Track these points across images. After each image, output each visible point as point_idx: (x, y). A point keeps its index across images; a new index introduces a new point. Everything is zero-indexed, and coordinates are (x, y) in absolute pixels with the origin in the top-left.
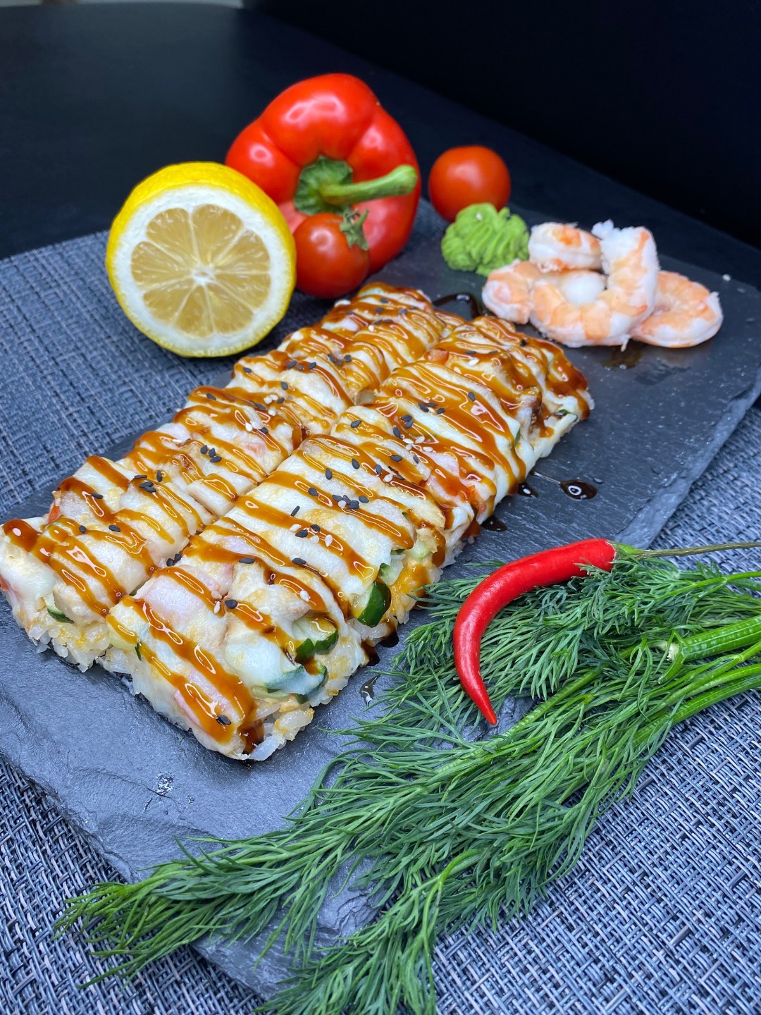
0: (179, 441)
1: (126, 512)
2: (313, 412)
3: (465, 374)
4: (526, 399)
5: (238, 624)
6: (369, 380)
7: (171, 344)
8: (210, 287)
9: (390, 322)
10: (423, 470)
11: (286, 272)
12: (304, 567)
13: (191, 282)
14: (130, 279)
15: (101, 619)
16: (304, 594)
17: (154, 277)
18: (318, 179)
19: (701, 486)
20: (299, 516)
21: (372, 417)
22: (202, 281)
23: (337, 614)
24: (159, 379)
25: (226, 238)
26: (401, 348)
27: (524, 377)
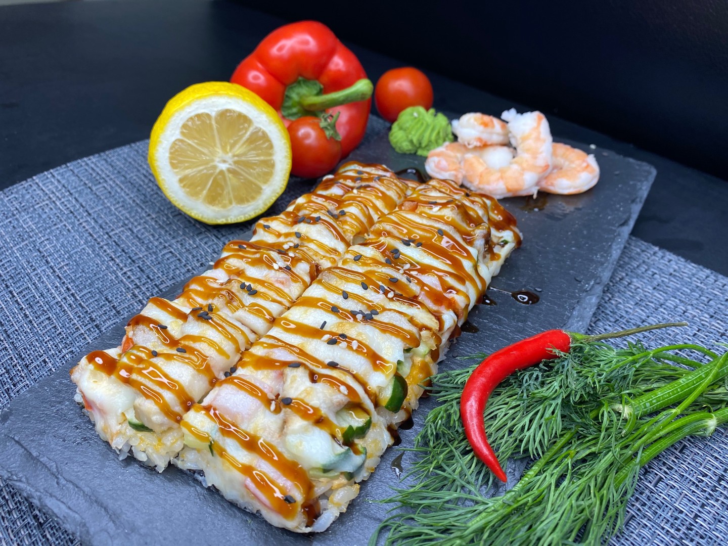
0: (222, 281)
1: (188, 337)
2: (322, 253)
3: (430, 217)
4: (479, 232)
5: (294, 418)
6: (360, 227)
7: (200, 215)
8: (229, 170)
9: (369, 186)
10: (415, 288)
11: (286, 157)
12: (337, 368)
13: (215, 167)
14: (169, 167)
15: (176, 425)
16: (343, 388)
17: (186, 165)
18: (298, 94)
19: (607, 290)
20: (326, 328)
21: (369, 252)
22: (223, 167)
23: (369, 404)
24: (191, 242)
25: (240, 134)
26: (379, 204)
27: (473, 217)
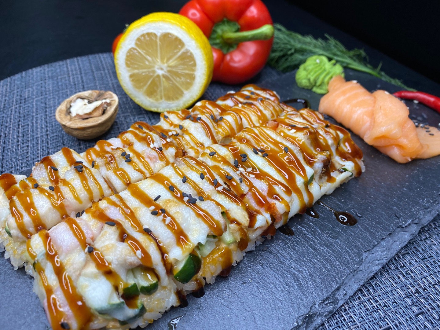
2: (192, 144)
3: (286, 137)
4: (320, 157)
6: (230, 132)
8: (164, 76)
9: (252, 104)
10: (244, 188)
13: (154, 72)
14: (124, 66)
17: (136, 66)
19: (427, 231)
20: (158, 202)
21: (223, 151)
22: (160, 72)
25: (175, 51)
26: (254, 118)
27: (323, 145)
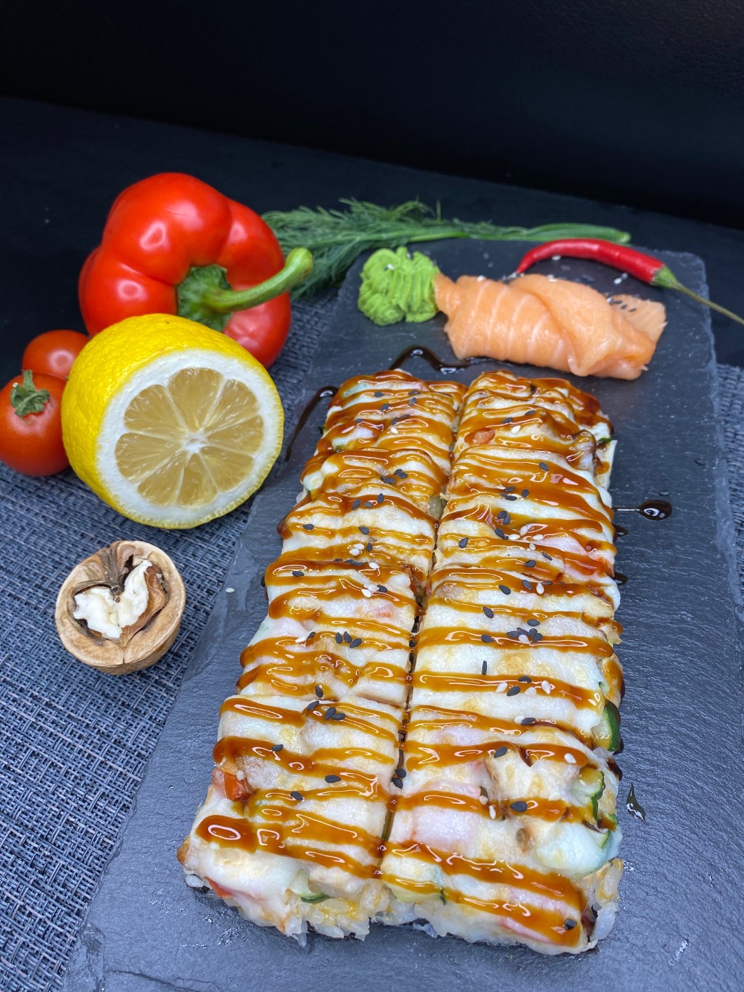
0: (302, 640)
1: (322, 753)
2: (406, 546)
3: (517, 445)
5: (535, 823)
6: (431, 487)
9: (407, 416)
10: (557, 564)
13: (184, 454)
14: (119, 477)
15: (374, 881)
16: (568, 757)
17: (144, 465)
20: (491, 671)
21: (469, 528)
22: (195, 449)
25: (208, 397)
26: (433, 440)
27: (563, 424)
